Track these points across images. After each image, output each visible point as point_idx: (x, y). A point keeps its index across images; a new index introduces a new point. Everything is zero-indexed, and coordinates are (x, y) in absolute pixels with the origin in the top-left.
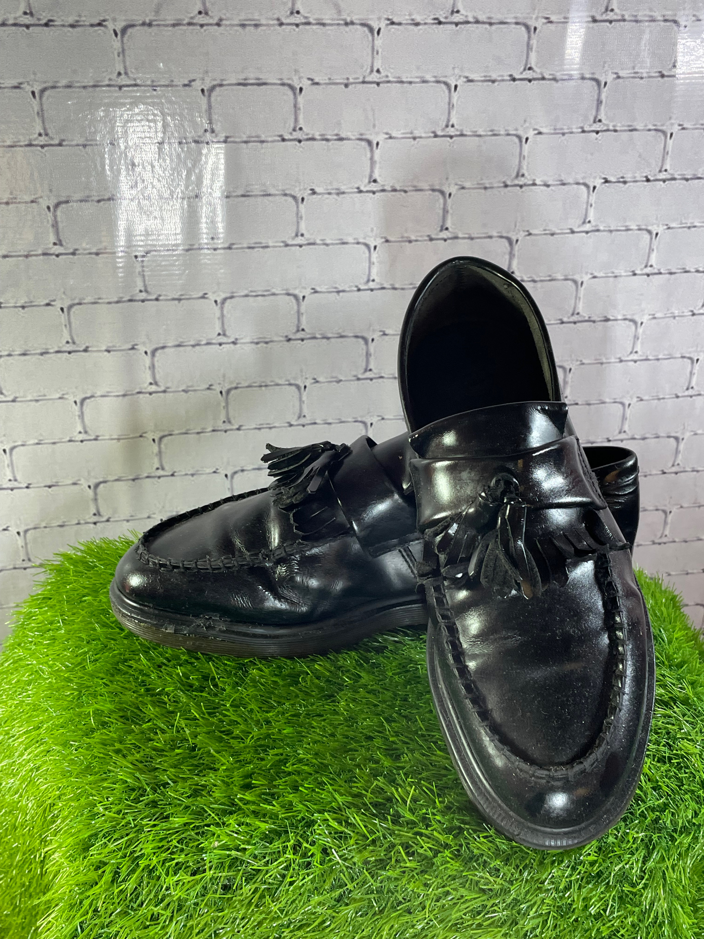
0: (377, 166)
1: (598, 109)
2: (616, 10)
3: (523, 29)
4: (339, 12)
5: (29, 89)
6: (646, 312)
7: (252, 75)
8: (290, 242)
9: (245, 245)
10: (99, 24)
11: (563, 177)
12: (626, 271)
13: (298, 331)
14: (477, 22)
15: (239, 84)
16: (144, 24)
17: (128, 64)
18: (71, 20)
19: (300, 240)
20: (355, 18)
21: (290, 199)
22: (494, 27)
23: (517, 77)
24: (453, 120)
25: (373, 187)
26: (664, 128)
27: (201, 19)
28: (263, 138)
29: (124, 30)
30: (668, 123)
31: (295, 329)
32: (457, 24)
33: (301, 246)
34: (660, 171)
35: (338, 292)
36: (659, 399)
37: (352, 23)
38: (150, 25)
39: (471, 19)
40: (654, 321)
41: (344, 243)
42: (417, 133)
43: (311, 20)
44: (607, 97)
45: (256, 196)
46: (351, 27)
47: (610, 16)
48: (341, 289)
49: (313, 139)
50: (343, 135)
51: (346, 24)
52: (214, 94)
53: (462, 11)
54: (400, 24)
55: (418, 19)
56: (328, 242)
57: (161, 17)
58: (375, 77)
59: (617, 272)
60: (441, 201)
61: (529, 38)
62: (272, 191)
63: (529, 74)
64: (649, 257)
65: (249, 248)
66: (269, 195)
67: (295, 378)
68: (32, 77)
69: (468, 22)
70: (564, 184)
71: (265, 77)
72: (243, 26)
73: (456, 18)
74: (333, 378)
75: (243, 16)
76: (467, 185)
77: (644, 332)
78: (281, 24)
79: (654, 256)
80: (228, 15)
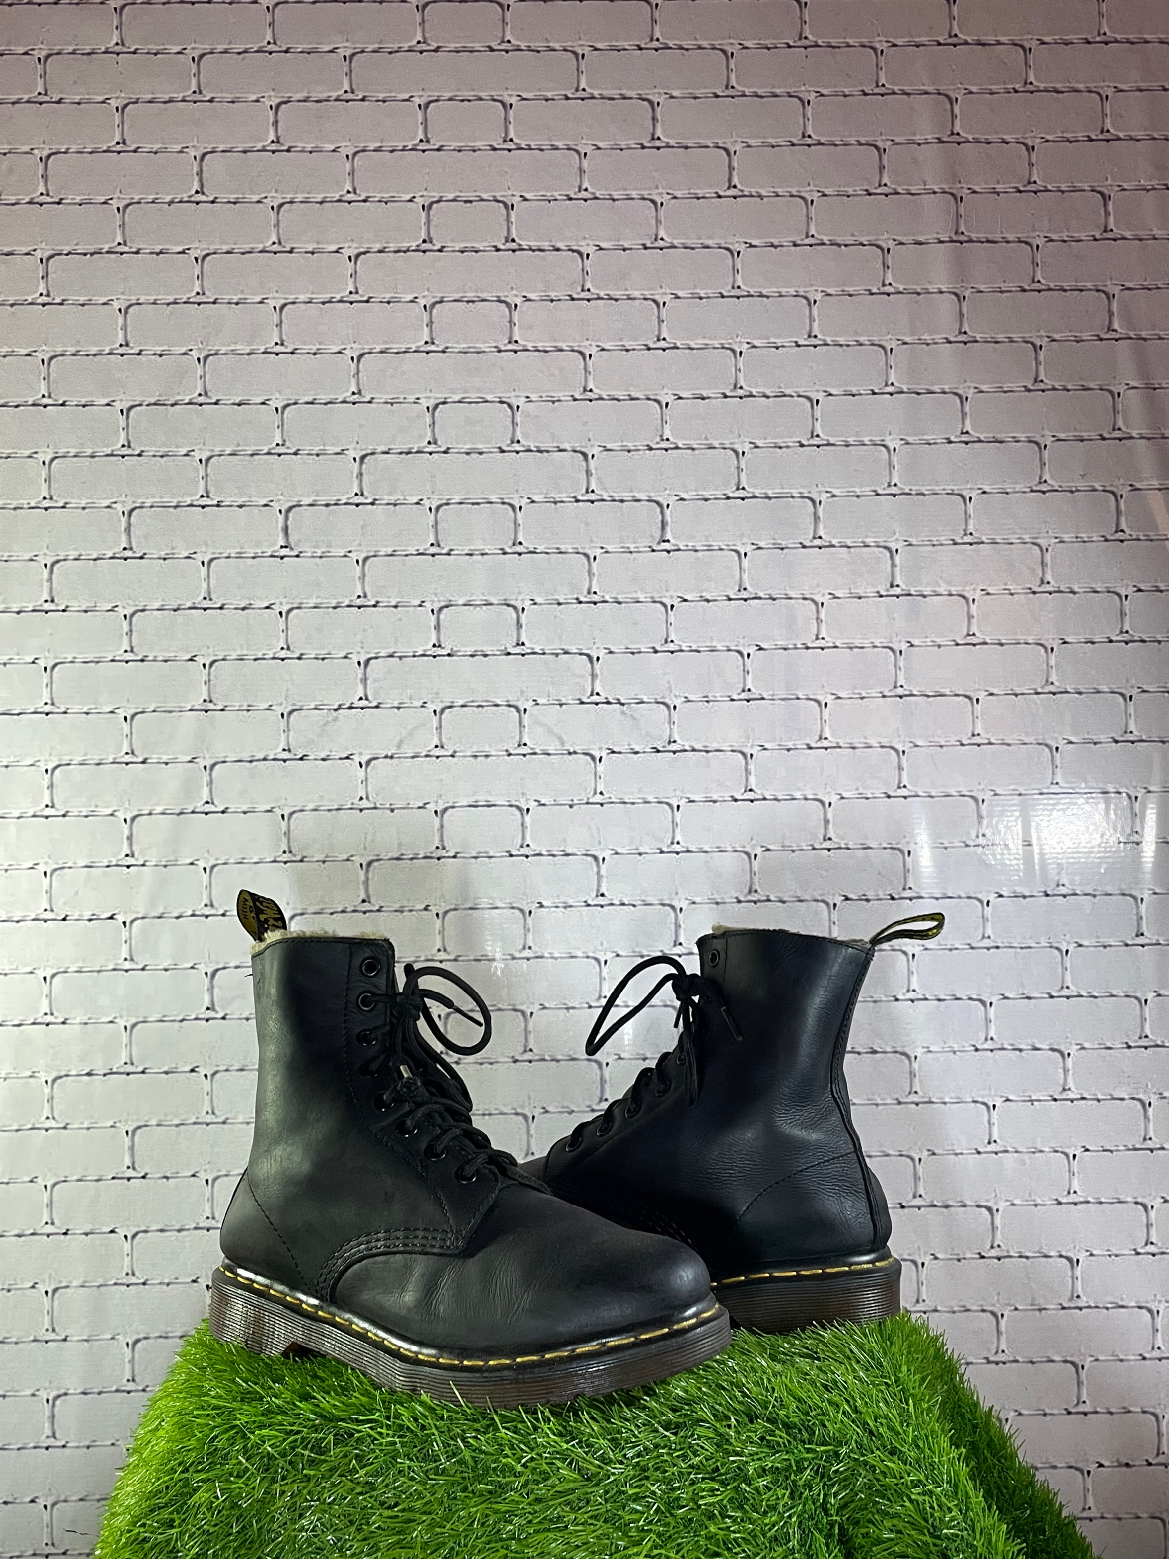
0: (604, 880)
1: (826, 828)
2: (830, 738)
3: (740, 755)
4: (563, 744)
5: (279, 812)
6: (918, 1043)
7: (482, 799)
8: (517, 955)
9: (472, 958)
10: (347, 758)
11: (799, 894)
12: (887, 996)
13: (525, 1051)
14: (694, 750)
15: (470, 806)
16: (386, 757)
17: (369, 789)
18: (323, 755)
19: (527, 953)
20: (577, 749)
21: (517, 912)
22: (710, 754)
23: (738, 798)
24: (678, 837)
25: (600, 900)
26: (900, 846)
27: (438, 752)
28: (491, 854)
29: (368, 762)
30: (903, 841)
31: (522, 1049)
32: (674, 752)
33: (528, 959)
34: (904, 889)
35: (568, 1009)
36: (956, 1154)
37: (575, 753)
38: (392, 757)
39: (687, 748)
40: (930, 1055)
41: (572, 957)
42: (642, 850)
43: (537, 751)
44: (834, 817)
45: (483, 908)
46: (574, 756)
47: (825, 744)
48: (571, 1005)
49: (540, 855)
50: (569, 851)
51: (570, 753)
52: (446, 815)
53: (678, 741)
54: (620, 753)
55: (637, 749)
56: (556, 955)
57: (402, 750)
58: (598, 798)
59: (876, 997)
60: (672, 914)
61: (746, 763)
62: (500, 904)
63: (750, 796)
64: (909, 980)
65: (476, 960)
66: (497, 908)
67: (522, 1107)
68: (284, 802)
69: (685, 751)
70: (801, 901)
71: (493, 800)
72: (475, 756)
73: (673, 747)
74: (564, 1107)
75: (475, 749)
76: (698, 900)
77: (920, 1067)
78: (510, 755)
79: (914, 980)
80: (462, 748)
